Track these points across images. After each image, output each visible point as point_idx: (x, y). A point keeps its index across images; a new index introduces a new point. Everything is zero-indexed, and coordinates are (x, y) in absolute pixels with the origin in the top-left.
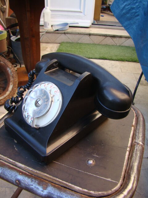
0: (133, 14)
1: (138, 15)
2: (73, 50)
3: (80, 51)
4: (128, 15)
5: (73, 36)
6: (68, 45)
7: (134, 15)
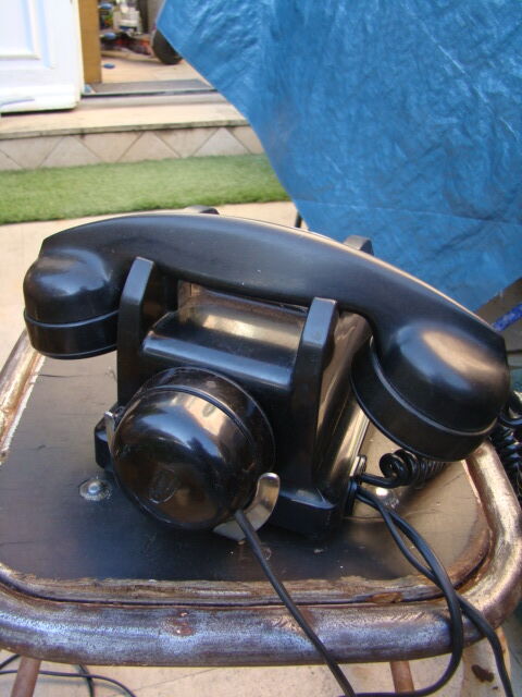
0: (238, 38)
1: (253, 42)
2: (33, 194)
3: (60, 196)
4: (221, 44)
5: (24, 145)
6: (12, 180)
7: (240, 42)
